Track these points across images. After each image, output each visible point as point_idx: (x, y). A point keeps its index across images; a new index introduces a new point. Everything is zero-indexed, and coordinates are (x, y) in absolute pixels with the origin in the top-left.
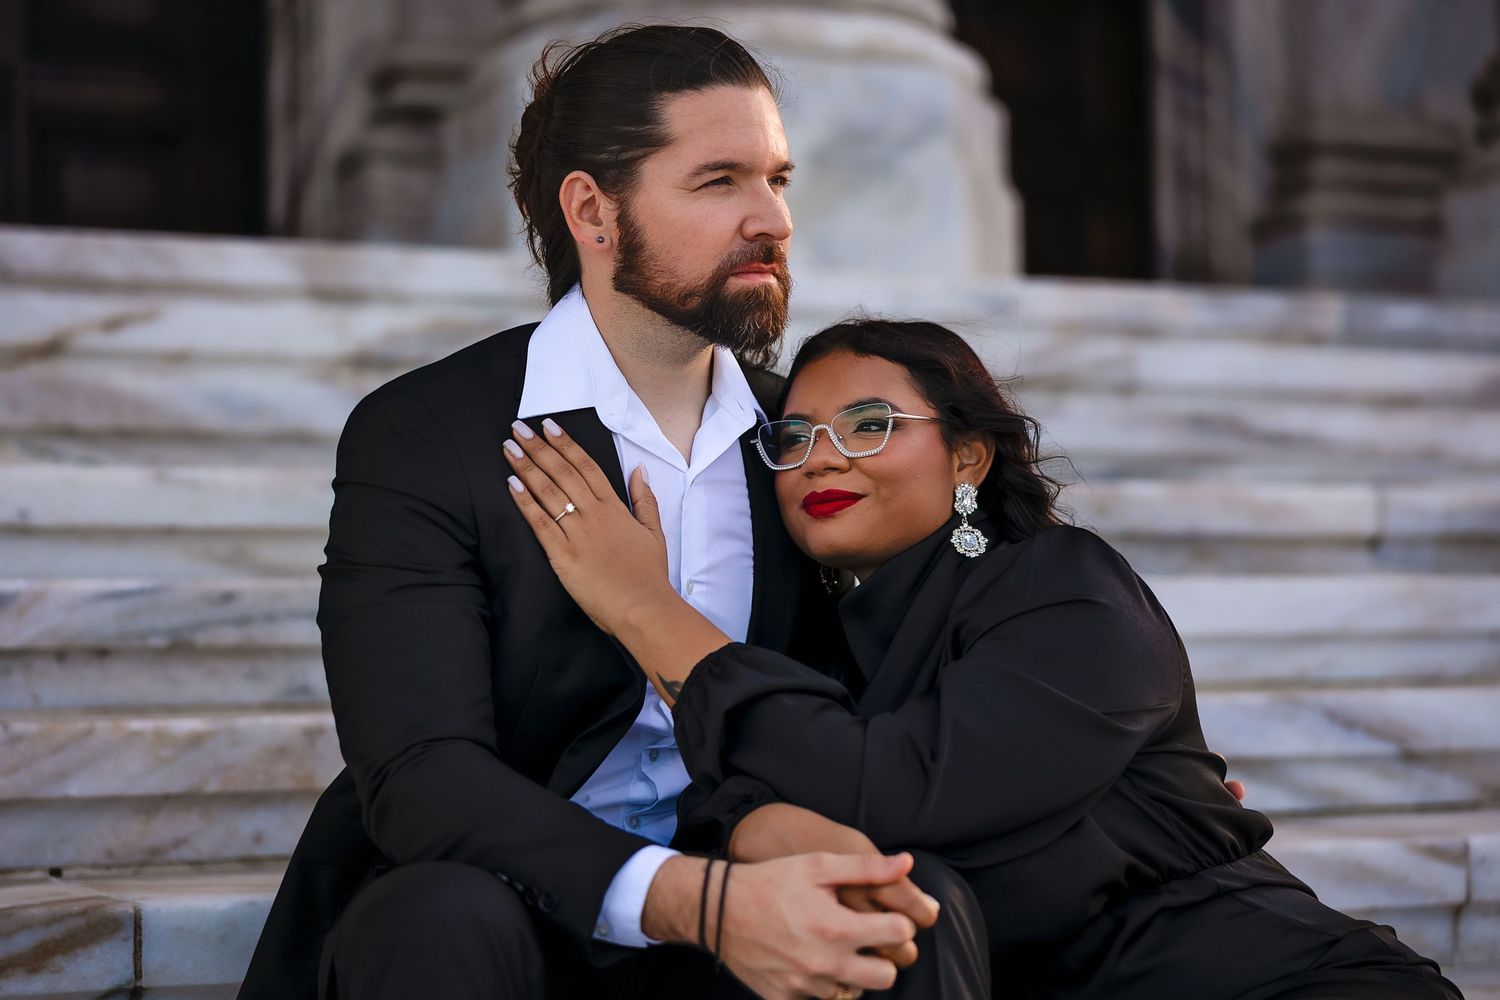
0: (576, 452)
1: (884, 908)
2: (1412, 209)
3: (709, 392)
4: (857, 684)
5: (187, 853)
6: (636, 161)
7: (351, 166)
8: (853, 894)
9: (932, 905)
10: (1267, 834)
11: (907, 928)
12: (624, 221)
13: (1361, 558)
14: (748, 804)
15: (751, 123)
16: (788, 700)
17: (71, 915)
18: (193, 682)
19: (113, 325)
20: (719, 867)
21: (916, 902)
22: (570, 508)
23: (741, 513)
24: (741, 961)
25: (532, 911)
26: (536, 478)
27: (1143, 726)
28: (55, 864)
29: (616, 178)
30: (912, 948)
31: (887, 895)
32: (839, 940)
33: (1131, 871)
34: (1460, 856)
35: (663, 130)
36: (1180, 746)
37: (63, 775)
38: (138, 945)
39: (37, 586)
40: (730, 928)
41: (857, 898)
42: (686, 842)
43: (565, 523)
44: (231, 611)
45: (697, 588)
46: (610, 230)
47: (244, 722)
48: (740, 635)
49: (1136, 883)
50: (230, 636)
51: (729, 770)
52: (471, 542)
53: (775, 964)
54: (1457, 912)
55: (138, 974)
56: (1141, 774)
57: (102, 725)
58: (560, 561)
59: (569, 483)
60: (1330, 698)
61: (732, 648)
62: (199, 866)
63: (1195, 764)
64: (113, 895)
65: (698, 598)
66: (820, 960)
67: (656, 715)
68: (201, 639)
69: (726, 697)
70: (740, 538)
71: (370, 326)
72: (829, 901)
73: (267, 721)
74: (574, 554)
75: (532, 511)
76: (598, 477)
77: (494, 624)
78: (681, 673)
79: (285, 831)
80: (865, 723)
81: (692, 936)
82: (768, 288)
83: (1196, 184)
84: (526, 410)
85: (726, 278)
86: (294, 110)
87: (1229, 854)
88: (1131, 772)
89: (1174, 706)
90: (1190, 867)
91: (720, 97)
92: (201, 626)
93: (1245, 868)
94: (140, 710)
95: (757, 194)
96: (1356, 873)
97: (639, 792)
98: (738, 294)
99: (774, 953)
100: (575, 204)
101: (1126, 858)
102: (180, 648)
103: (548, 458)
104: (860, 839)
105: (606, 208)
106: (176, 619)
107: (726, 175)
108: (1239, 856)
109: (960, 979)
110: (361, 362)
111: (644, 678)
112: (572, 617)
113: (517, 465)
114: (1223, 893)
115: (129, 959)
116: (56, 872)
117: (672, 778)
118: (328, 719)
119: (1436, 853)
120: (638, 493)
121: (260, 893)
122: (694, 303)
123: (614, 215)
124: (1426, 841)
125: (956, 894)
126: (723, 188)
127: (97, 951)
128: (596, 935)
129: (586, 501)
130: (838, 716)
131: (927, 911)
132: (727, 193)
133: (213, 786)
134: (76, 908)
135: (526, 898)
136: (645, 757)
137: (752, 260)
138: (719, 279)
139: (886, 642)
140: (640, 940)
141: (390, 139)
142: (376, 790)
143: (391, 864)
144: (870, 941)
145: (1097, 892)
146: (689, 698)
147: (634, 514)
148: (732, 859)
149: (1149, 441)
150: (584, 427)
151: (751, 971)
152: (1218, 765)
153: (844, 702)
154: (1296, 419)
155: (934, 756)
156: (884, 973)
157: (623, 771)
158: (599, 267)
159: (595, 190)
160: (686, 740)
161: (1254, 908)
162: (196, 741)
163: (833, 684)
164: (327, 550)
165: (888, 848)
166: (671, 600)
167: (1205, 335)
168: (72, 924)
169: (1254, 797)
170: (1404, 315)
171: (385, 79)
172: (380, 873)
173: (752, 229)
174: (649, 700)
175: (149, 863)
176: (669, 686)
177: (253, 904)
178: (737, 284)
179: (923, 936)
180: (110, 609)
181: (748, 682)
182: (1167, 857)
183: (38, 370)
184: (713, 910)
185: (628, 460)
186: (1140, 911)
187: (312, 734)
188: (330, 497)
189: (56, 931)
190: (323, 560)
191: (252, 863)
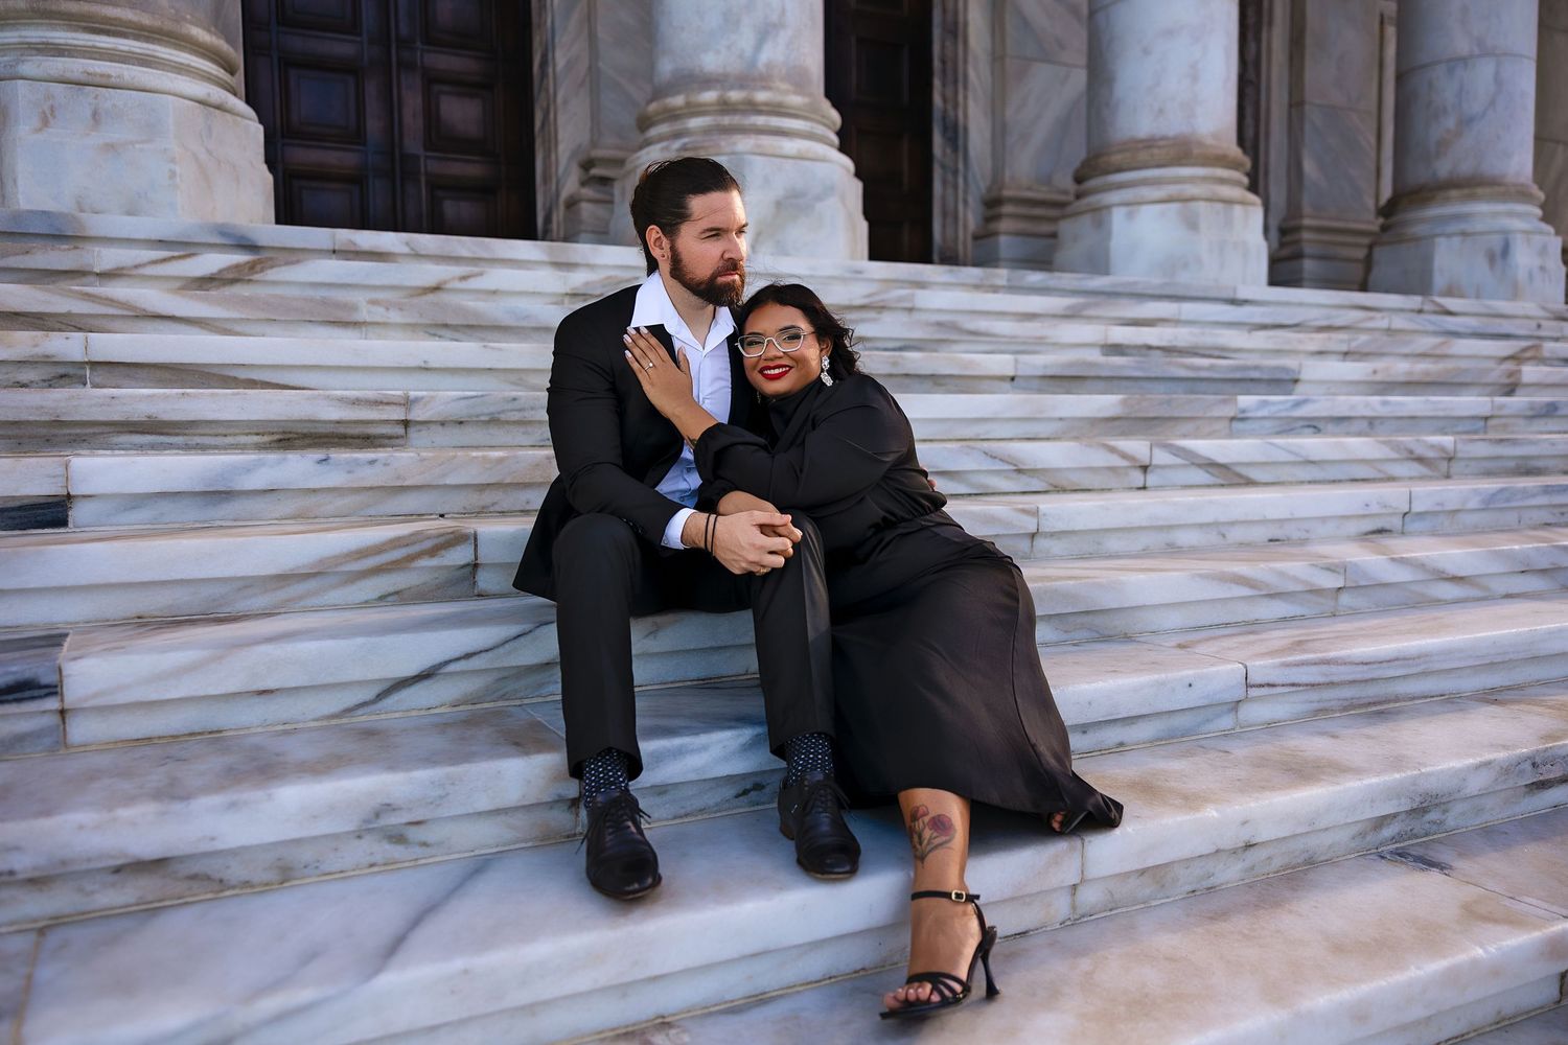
0: (654, 341)
1: (780, 536)
2: (1046, 228)
3: (714, 317)
4: (774, 440)
5: (497, 508)
6: (678, 224)
7: (572, 203)
8: (767, 529)
9: (799, 533)
10: (944, 503)
11: (789, 544)
12: (673, 249)
13: (1007, 385)
14: (725, 491)
15: (728, 208)
16: (741, 448)
17: (448, 534)
18: (499, 435)
19: (464, 278)
20: (713, 517)
21: (793, 532)
22: (651, 365)
23: (726, 369)
24: (723, 556)
25: (637, 535)
26: (637, 352)
27: (890, 458)
28: (442, 513)
29: (670, 230)
30: (791, 550)
31: (781, 530)
32: (761, 548)
33: (884, 519)
34: (1035, 513)
35: (689, 212)
36: (907, 466)
37: (444, 476)
38: (476, 546)
39: (432, 393)
40: (716, 542)
41: (767, 530)
42: (700, 507)
43: (649, 370)
44: (516, 405)
45: (707, 401)
46: (668, 253)
47: (521, 453)
48: (725, 420)
49: (887, 524)
50: (516, 416)
51: (717, 477)
52: (611, 380)
53: (735, 557)
54: (1033, 536)
55: (476, 559)
56: (891, 479)
57: (460, 453)
58: (646, 387)
59: (651, 355)
60: (985, 445)
61: (719, 426)
62: (503, 513)
63: (914, 474)
64: (466, 525)
65: (707, 405)
66: (753, 557)
67: (688, 454)
68: (503, 417)
69: (715, 446)
70: (727, 380)
71: (578, 279)
72: (757, 532)
73: (531, 452)
74: (652, 384)
75: (635, 366)
76: (663, 352)
77: (621, 414)
78: (697, 435)
79: (537, 499)
80: (773, 457)
81: (702, 545)
82: (734, 281)
83: (951, 216)
84: (635, 323)
85: (716, 278)
86: (546, 179)
87: (926, 512)
88: (885, 477)
89: (905, 450)
90: (910, 517)
91: (715, 197)
92: (503, 412)
93: (934, 517)
94: (477, 448)
95: (731, 241)
96: (990, 519)
97: (683, 486)
98: (721, 284)
99: (735, 553)
100: (652, 240)
101: (883, 513)
102: (494, 421)
103: (642, 343)
104: (770, 506)
105: (665, 242)
106: (492, 409)
107: (716, 233)
108: (931, 512)
109: (809, 559)
110: (574, 295)
111: (683, 439)
112: (653, 413)
113: (629, 346)
114: (924, 528)
115: (472, 551)
116: (442, 516)
117: (694, 481)
118: (551, 452)
119: (1024, 511)
120: (681, 358)
121: (527, 525)
122: (703, 286)
123: (669, 246)
124: (1020, 506)
125: (810, 528)
126: (715, 238)
127: (459, 548)
128: (662, 544)
129: (657, 362)
130: (763, 454)
131: (796, 535)
132: (718, 240)
133: (508, 481)
134: (450, 530)
135: (634, 529)
136: (685, 471)
137: (728, 270)
138: (714, 277)
139: (787, 423)
140: (681, 547)
141: (587, 192)
142: (571, 485)
143: (580, 514)
144: (773, 549)
145: (870, 527)
146: (701, 445)
147: (679, 367)
148: (718, 514)
149: (917, 334)
150: (659, 332)
151: (725, 560)
152: (925, 474)
153: (764, 448)
154: (982, 324)
155: (801, 471)
156: (780, 561)
157: (676, 477)
158: (665, 266)
159: (661, 234)
160: (700, 464)
161: (937, 535)
162: (500, 460)
163: (761, 440)
164: (550, 381)
165: (783, 510)
166: (694, 405)
167: (947, 286)
168: (448, 537)
169: (941, 486)
170: (1035, 277)
171: (587, 165)
172: (575, 517)
173: (727, 256)
174: (685, 448)
175: (481, 512)
176: (691, 441)
177: (524, 529)
178: (721, 280)
179: (795, 546)
180: (463, 403)
181: (724, 440)
182: (900, 513)
183: (431, 297)
184: (710, 534)
185: (677, 345)
186: (889, 535)
187: (548, 458)
188: (551, 358)
189: (442, 540)
190: (549, 385)
191: (525, 512)
